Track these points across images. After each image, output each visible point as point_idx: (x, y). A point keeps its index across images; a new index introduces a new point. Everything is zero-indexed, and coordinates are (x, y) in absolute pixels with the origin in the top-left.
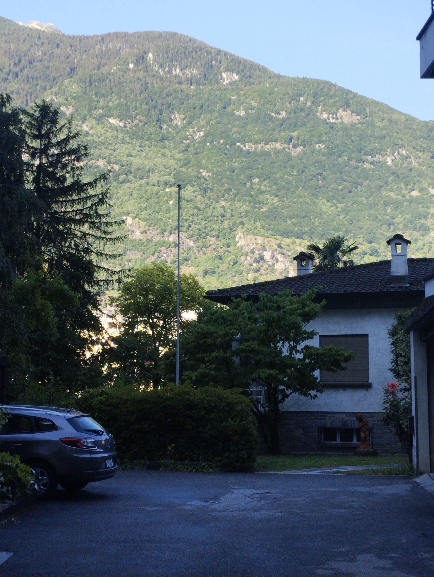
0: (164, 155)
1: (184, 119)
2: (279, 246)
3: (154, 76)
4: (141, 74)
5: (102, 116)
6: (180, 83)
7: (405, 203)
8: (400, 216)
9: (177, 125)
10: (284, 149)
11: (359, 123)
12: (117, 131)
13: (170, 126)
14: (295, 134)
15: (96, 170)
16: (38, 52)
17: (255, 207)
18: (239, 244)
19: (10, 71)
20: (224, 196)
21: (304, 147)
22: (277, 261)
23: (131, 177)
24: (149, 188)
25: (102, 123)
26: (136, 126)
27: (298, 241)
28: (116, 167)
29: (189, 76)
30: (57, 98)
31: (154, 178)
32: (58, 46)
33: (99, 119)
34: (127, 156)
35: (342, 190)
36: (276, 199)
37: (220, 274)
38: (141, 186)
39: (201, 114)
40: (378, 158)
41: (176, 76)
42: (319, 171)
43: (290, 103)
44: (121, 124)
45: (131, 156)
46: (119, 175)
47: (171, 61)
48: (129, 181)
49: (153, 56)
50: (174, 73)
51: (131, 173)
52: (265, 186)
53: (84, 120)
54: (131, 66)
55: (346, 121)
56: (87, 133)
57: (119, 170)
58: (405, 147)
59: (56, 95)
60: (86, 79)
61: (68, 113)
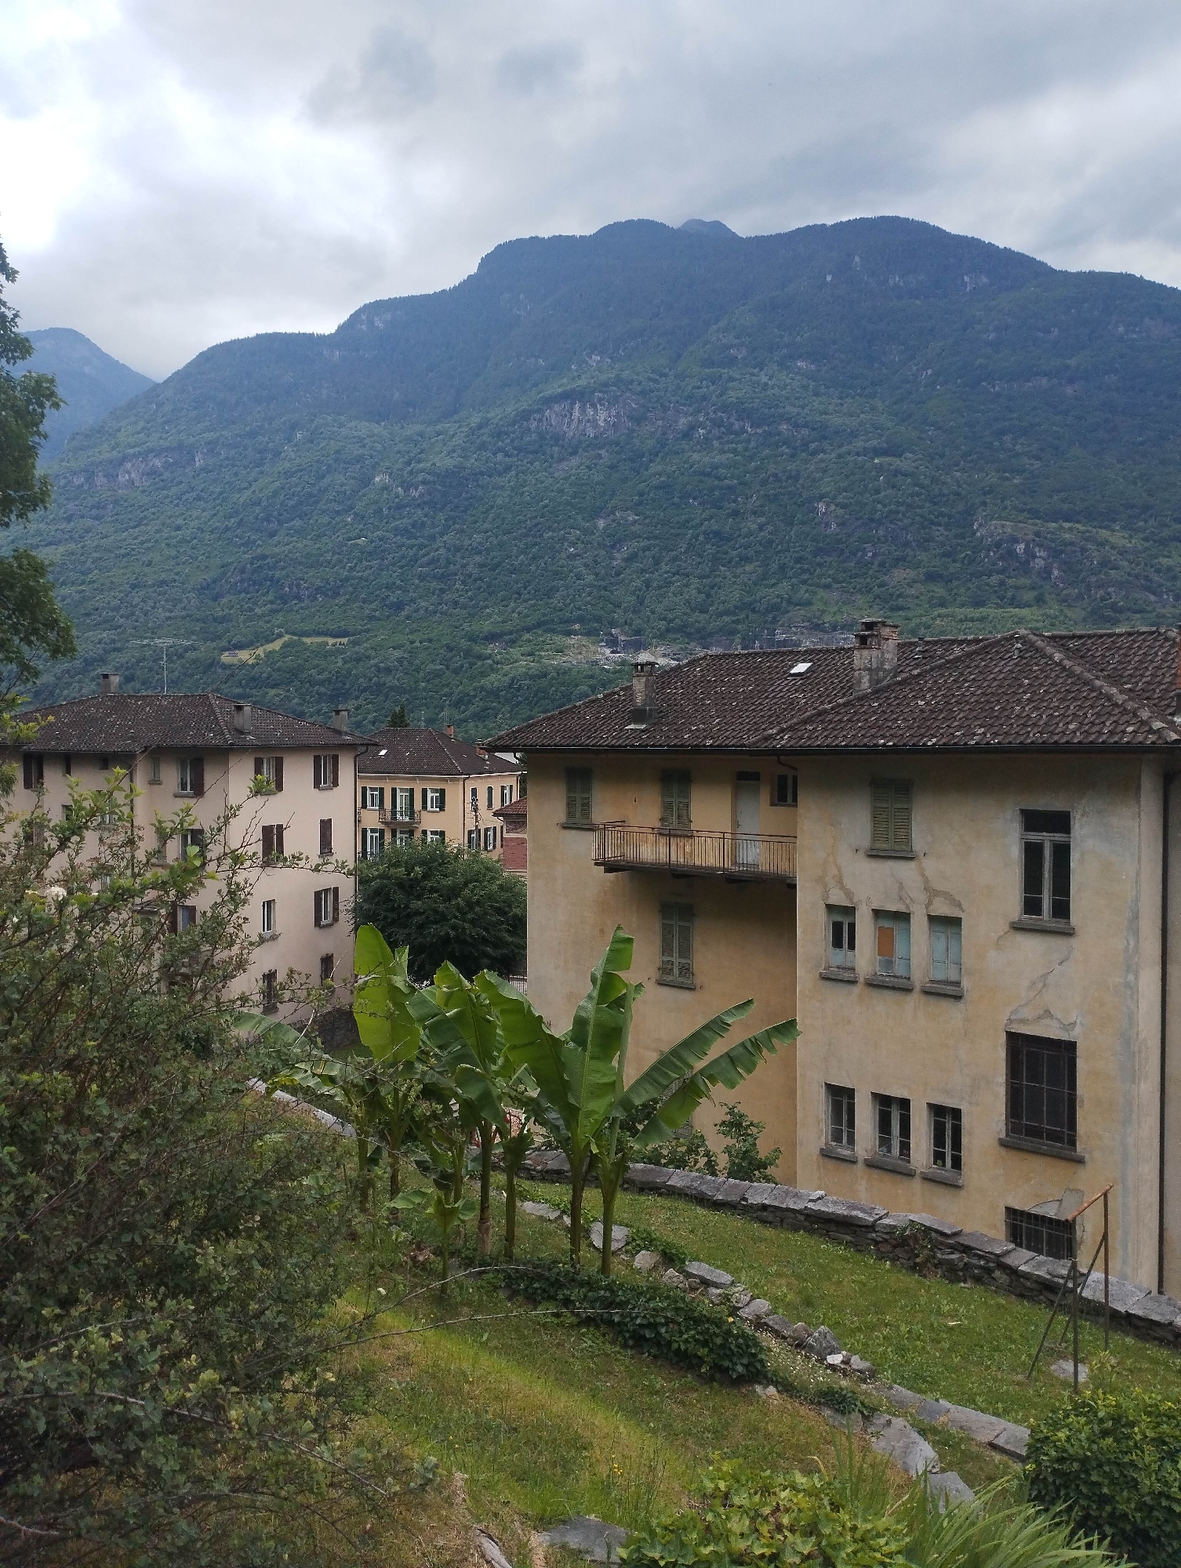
0: (873, 408)
3: (861, 290)
4: (844, 289)
5: (786, 358)
6: (900, 297)
9: (893, 361)
10: (1053, 386)
13: (883, 364)
15: (777, 438)
18: (978, 534)
22: (1034, 556)
24: (850, 458)
25: (787, 368)
26: (834, 368)
29: (913, 286)
30: (725, 337)
31: (859, 444)
33: (784, 363)
34: (821, 414)
38: (840, 456)
41: (894, 287)
45: (826, 414)
47: (887, 265)
48: (824, 451)
49: (861, 259)
50: (891, 282)
51: (826, 438)
53: (761, 366)
54: (829, 278)
56: (766, 384)
59: (723, 333)
60: (766, 306)
61: (739, 357)
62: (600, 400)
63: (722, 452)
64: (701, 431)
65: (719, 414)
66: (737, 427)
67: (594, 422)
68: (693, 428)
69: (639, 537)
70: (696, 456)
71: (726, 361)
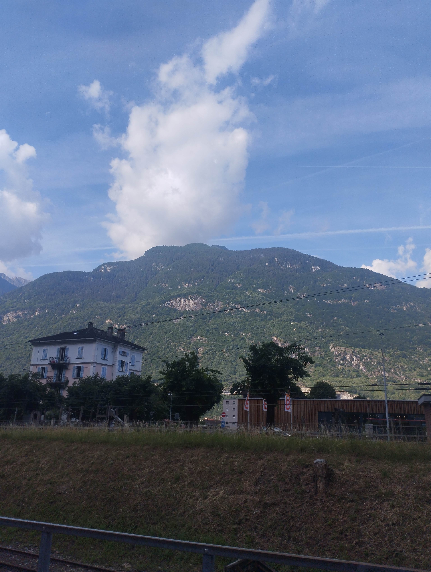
0: (287, 306)
1: (295, 289)
2: (353, 352)
3: (278, 269)
4: (272, 268)
5: (255, 288)
6: (292, 272)
7: (417, 330)
8: (415, 337)
9: (291, 291)
10: (348, 302)
11: (386, 290)
12: (263, 295)
13: (288, 292)
14: (353, 295)
15: (255, 314)
16: (221, 259)
17: (337, 332)
18: (332, 351)
19: (210, 268)
20: (320, 326)
21: (359, 301)
22: (353, 360)
23: (273, 317)
24: (283, 322)
25: (256, 291)
26: (272, 292)
27: (363, 350)
28: (265, 312)
29: (295, 268)
30: (233, 280)
31: (285, 318)
33: (255, 290)
35: (381, 323)
36: (347, 328)
37: (324, 366)
38: (278, 321)
39: (303, 286)
40: (398, 307)
41: (289, 268)
42: (368, 313)
43: (349, 280)
44: (265, 292)
46: (267, 316)
47: (286, 261)
48: (272, 319)
49: (277, 259)
51: (273, 315)
52: (341, 321)
53: (247, 290)
54: (267, 264)
55: (379, 288)
56: (249, 296)
57: (267, 314)
58: (412, 301)
59: (233, 279)
60: (247, 271)
61: (239, 287)
62: (191, 298)
64: (228, 310)
67: (189, 305)
69: (207, 346)
70: (226, 319)
71: (234, 288)
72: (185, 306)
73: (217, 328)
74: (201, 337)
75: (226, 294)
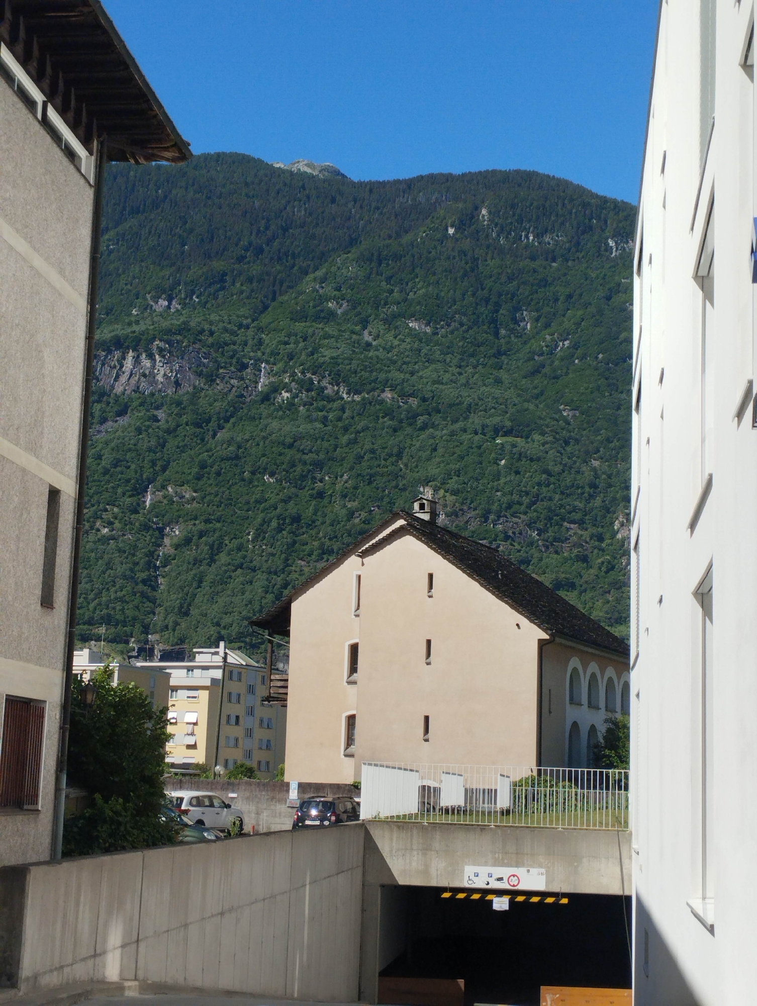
0: (498, 381)
1: (537, 319)
3: (488, 247)
4: (466, 244)
5: (395, 316)
6: (533, 258)
9: (524, 329)
12: (421, 341)
13: (512, 331)
15: (378, 407)
16: (299, 211)
20: (597, 452)
23: (437, 419)
24: (465, 437)
25: (396, 328)
26: (453, 332)
28: (414, 402)
29: (550, 246)
30: (322, 287)
31: (476, 420)
32: (333, 201)
33: (391, 322)
34: (434, 382)
38: (452, 434)
39: (568, 309)
41: (528, 246)
44: (428, 330)
45: (440, 383)
46: (418, 415)
47: (520, 221)
48: (434, 426)
49: (490, 213)
50: (524, 241)
51: (439, 411)
53: (365, 323)
54: (451, 231)
56: (369, 345)
57: (418, 407)
59: (322, 282)
60: (372, 254)
61: (339, 312)
62: (161, 351)
63: (309, 419)
64: (286, 395)
65: (309, 375)
66: (329, 391)
67: (149, 376)
68: (275, 389)
69: (196, 519)
70: (275, 424)
71: (322, 315)
72: (136, 378)
73: (237, 457)
74: (179, 489)
75: (289, 335)
